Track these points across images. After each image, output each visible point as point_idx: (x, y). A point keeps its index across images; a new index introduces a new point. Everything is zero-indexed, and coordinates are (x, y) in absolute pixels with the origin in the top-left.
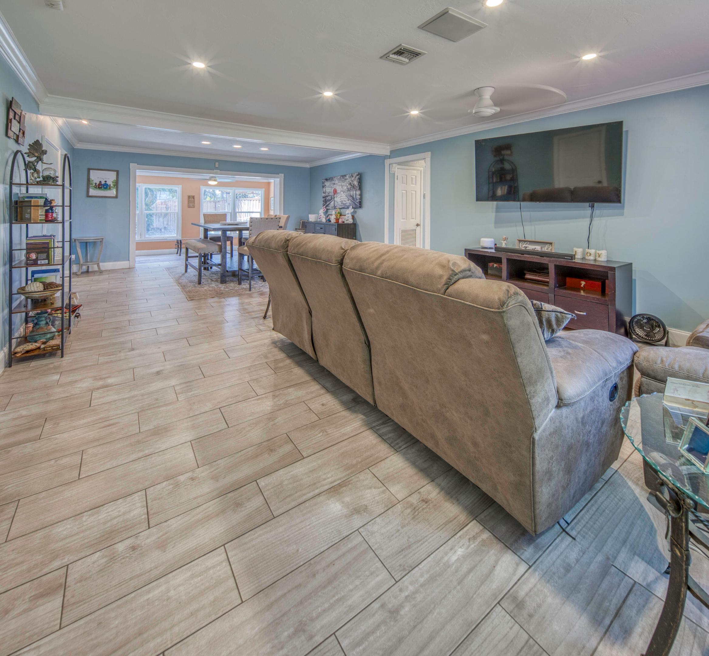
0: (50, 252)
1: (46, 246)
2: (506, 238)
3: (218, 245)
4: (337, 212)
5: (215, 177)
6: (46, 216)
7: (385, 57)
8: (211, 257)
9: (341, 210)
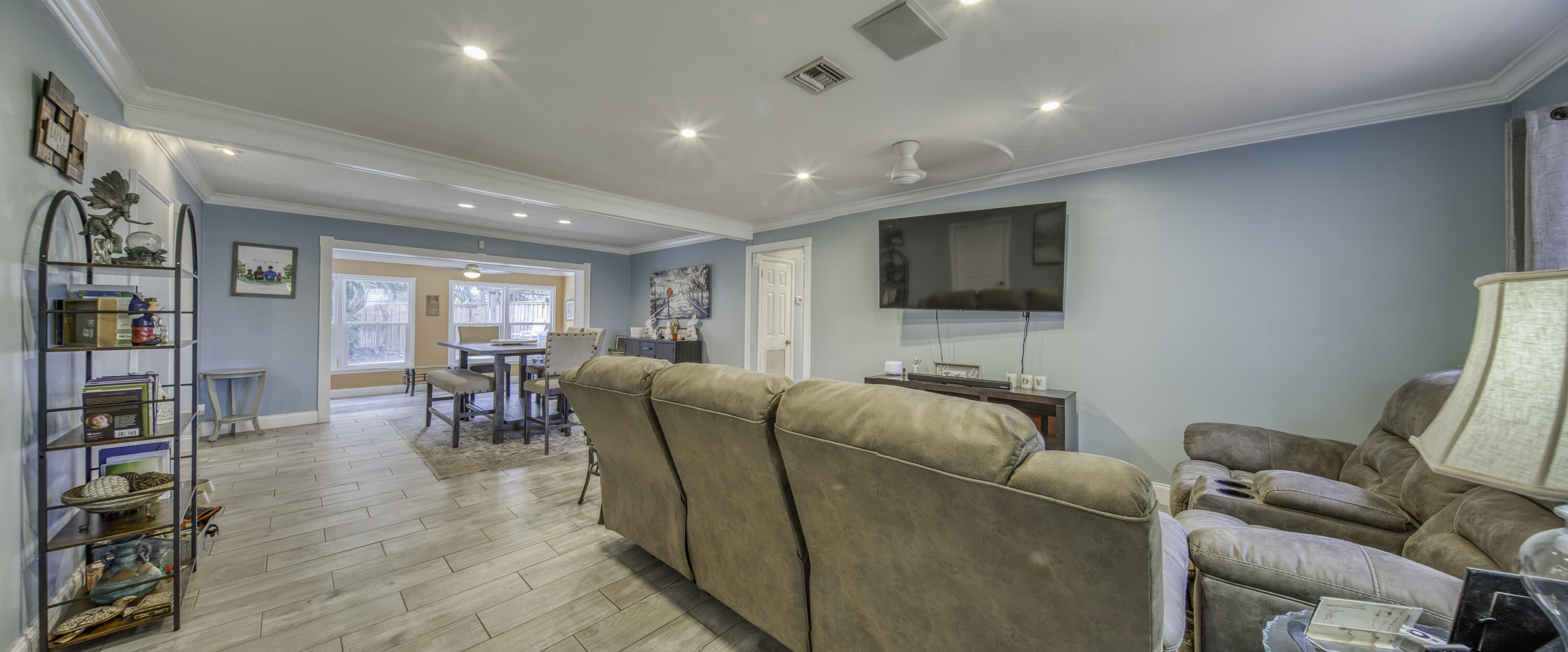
0: (145, 410)
1: (136, 397)
2: (918, 361)
3: (489, 378)
4: (673, 324)
5: (477, 266)
6: (136, 333)
7: (793, 76)
8: (473, 398)
9: (679, 321)
